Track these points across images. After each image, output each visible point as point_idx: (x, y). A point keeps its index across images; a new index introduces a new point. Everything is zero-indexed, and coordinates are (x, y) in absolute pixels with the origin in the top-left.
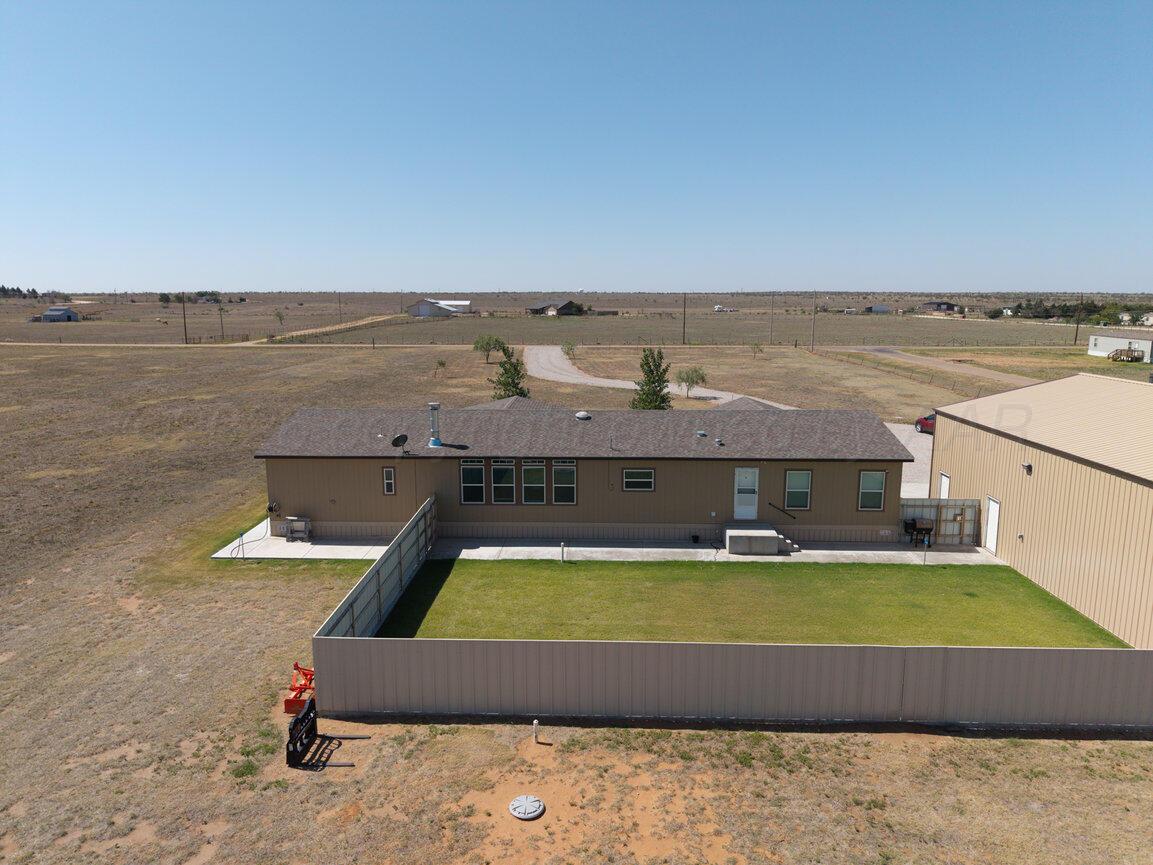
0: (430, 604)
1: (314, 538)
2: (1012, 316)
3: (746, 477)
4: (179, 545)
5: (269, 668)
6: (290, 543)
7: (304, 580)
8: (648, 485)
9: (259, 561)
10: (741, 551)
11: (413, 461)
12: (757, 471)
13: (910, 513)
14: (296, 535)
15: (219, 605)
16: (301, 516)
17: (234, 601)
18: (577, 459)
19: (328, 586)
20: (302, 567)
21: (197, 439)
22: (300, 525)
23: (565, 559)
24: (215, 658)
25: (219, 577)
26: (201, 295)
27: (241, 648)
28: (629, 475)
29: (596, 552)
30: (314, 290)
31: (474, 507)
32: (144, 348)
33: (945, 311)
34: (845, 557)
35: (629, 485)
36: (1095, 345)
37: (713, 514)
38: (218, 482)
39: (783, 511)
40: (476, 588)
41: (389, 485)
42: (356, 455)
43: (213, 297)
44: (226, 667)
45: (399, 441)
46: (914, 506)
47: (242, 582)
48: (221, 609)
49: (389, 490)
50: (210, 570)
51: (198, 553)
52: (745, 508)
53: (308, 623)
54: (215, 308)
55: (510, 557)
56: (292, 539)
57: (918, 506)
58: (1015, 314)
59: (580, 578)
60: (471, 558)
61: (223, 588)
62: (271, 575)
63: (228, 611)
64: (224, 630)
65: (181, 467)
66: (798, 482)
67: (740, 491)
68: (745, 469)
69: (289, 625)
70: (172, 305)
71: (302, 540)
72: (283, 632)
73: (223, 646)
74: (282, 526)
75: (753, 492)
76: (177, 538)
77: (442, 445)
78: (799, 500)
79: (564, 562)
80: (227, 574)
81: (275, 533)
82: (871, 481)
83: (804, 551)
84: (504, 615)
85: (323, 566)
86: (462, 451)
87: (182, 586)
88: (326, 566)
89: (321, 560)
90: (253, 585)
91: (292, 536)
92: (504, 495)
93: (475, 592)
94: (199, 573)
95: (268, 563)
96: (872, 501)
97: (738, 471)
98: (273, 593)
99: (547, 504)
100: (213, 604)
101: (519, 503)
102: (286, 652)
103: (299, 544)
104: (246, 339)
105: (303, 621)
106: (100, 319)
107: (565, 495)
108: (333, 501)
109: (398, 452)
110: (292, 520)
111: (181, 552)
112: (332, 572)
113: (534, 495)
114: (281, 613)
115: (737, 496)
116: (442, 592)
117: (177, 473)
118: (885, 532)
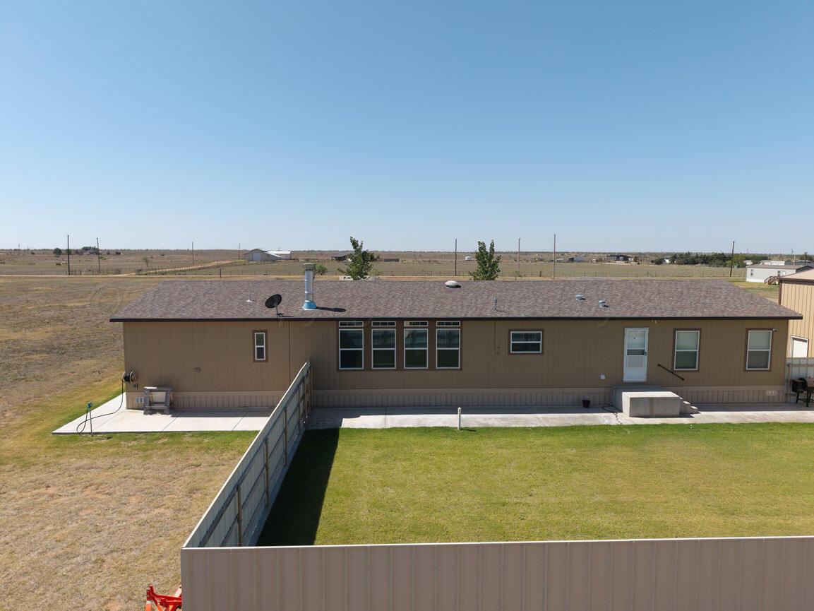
0: (326, 482)
1: (175, 409)
2: (670, 263)
3: (635, 338)
4: (19, 420)
5: (109, 590)
6: (149, 416)
7: (164, 455)
8: (536, 347)
9: (109, 435)
10: (643, 414)
11: (287, 323)
12: (647, 330)
13: (796, 373)
14: (155, 407)
15: (51, 490)
16: (161, 386)
17: (71, 485)
18: (462, 319)
19: (195, 462)
20: (161, 441)
21: (62, 332)
22: (160, 396)
23: (462, 426)
24: (26, 573)
25: (58, 456)
26: (86, 249)
27: (68, 556)
28: (516, 337)
29: (490, 419)
30: (173, 248)
31: (352, 373)
32: (34, 278)
33: (623, 260)
34: (749, 417)
35: (516, 347)
36: (752, 274)
37: (603, 377)
38: (77, 362)
39: (672, 372)
40: (376, 460)
41: (260, 350)
42: (224, 317)
43: (95, 251)
44: (41, 589)
45: (273, 301)
46: (799, 365)
47: (85, 461)
48: (52, 496)
49: (260, 355)
50: (48, 448)
51: (38, 429)
52: (635, 370)
53: (169, 513)
54: (96, 258)
55: (398, 425)
56: (150, 411)
57: (803, 365)
58: (672, 262)
59: (488, 447)
60: (356, 427)
61: (60, 469)
62: (123, 452)
63: (61, 500)
64: (49, 528)
65: (42, 352)
66: (687, 341)
67: (630, 352)
68: (633, 329)
69: (143, 516)
70: (61, 256)
71: (162, 412)
72: (133, 528)
73: (43, 553)
74: (139, 397)
75: (643, 353)
76: (17, 414)
77: (317, 308)
78: (688, 360)
79: (461, 429)
80: (67, 452)
81: (132, 406)
82: (758, 341)
83: (703, 413)
84: (424, 494)
85: (187, 439)
86: (340, 313)
87: (8, 467)
88: (190, 440)
89: (184, 433)
90: (99, 463)
91: (151, 408)
92: (384, 359)
93: (376, 466)
94: (34, 451)
95: (120, 438)
96: (760, 360)
97: (627, 330)
98: (125, 473)
99: (430, 369)
100: (42, 490)
101: (400, 368)
102: (137, 559)
103: (158, 417)
104: (119, 272)
105: (162, 510)
106: (4, 263)
107: (449, 359)
108: (198, 369)
109: (271, 313)
110: (151, 391)
111: (17, 429)
112: (197, 446)
113: (416, 359)
114: (133, 500)
115: (626, 358)
116: (336, 465)
117: (36, 357)
118: (771, 392)
